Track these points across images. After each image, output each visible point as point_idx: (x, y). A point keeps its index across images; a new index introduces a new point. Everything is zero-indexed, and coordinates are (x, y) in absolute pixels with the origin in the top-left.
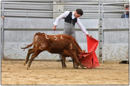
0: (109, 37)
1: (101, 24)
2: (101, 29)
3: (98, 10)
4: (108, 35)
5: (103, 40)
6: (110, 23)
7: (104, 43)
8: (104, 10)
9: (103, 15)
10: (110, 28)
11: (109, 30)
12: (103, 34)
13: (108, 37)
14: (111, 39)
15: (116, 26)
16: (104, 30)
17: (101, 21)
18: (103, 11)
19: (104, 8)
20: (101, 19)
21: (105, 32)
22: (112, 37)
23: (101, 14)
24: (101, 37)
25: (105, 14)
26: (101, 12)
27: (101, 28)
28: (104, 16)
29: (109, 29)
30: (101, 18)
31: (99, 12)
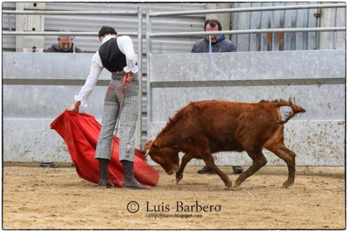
0: (167, 102)
1: (146, 68)
2: (145, 82)
3: (136, 29)
4: (163, 98)
5: (151, 111)
6: (169, 65)
7: (154, 119)
8: (153, 30)
9: (151, 44)
10: (168, 79)
11: (165, 84)
12: (151, 94)
13: (165, 104)
14: (171, 107)
15: (185, 74)
16: (153, 85)
17: (144, 60)
18: (149, 34)
19: (153, 24)
20: (144, 55)
21: (156, 90)
22: (174, 102)
23: (144, 40)
24: (146, 102)
25: (154, 41)
26: (144, 37)
27: (144, 79)
28: (153, 46)
29: (165, 81)
30: (144, 52)
31: (140, 36)
